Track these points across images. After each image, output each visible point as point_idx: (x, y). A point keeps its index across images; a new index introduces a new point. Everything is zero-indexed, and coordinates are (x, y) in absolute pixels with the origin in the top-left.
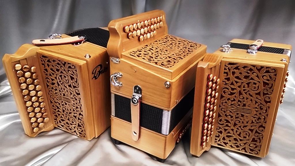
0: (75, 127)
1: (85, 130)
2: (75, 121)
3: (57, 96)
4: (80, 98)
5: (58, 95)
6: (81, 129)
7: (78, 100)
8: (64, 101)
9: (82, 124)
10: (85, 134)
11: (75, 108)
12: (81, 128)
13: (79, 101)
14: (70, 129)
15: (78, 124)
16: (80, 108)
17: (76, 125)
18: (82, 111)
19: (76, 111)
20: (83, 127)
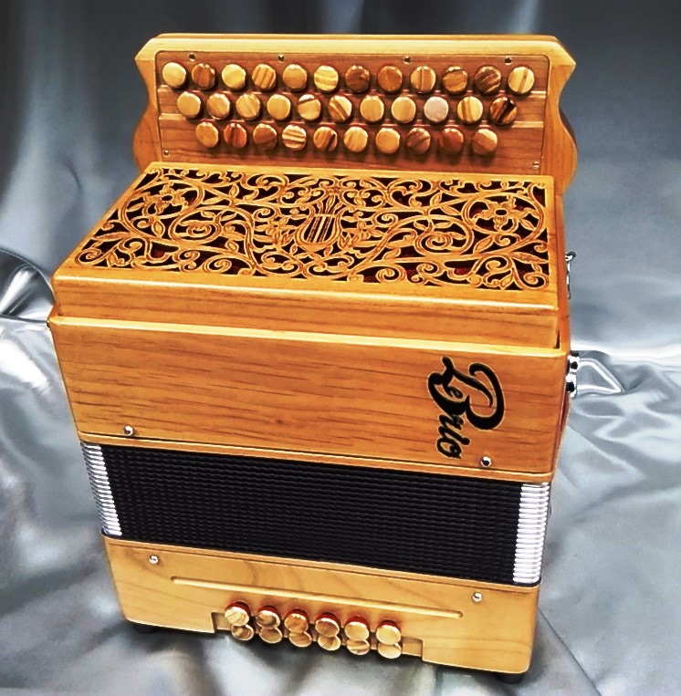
0: (148, 230)
1: (129, 266)
2: (188, 238)
3: (337, 201)
4: (344, 279)
5: (343, 206)
6: (140, 252)
7: (332, 269)
8: (311, 220)
9: (170, 261)
10: (104, 264)
11: (275, 250)
12: (147, 253)
13: (326, 273)
14: (139, 213)
15: (173, 249)
16: (280, 271)
17: (166, 236)
18: (257, 274)
19: (259, 250)
20: (148, 264)
